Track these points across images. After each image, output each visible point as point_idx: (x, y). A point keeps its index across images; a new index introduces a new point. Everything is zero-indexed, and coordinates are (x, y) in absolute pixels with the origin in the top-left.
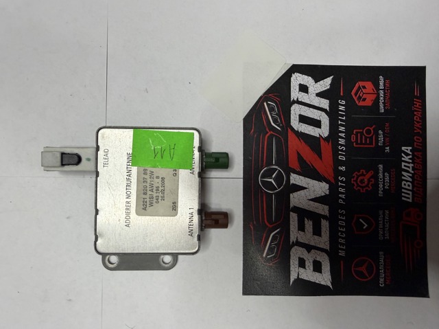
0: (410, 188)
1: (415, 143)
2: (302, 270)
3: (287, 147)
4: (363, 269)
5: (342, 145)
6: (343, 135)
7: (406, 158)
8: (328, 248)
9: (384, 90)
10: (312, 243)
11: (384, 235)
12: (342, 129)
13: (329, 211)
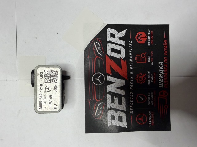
1: (165, 60)
2: (113, 121)
3: (105, 64)
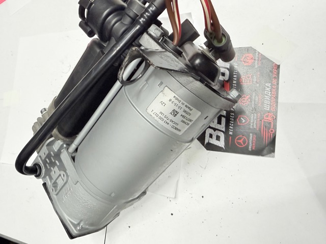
0: (269, 103)
4: (241, 141)
5: (234, 84)
6: (235, 79)
7: (268, 89)
8: (224, 130)
9: (258, 57)
10: (217, 128)
11: (253, 126)
12: (235, 76)
13: (226, 114)
